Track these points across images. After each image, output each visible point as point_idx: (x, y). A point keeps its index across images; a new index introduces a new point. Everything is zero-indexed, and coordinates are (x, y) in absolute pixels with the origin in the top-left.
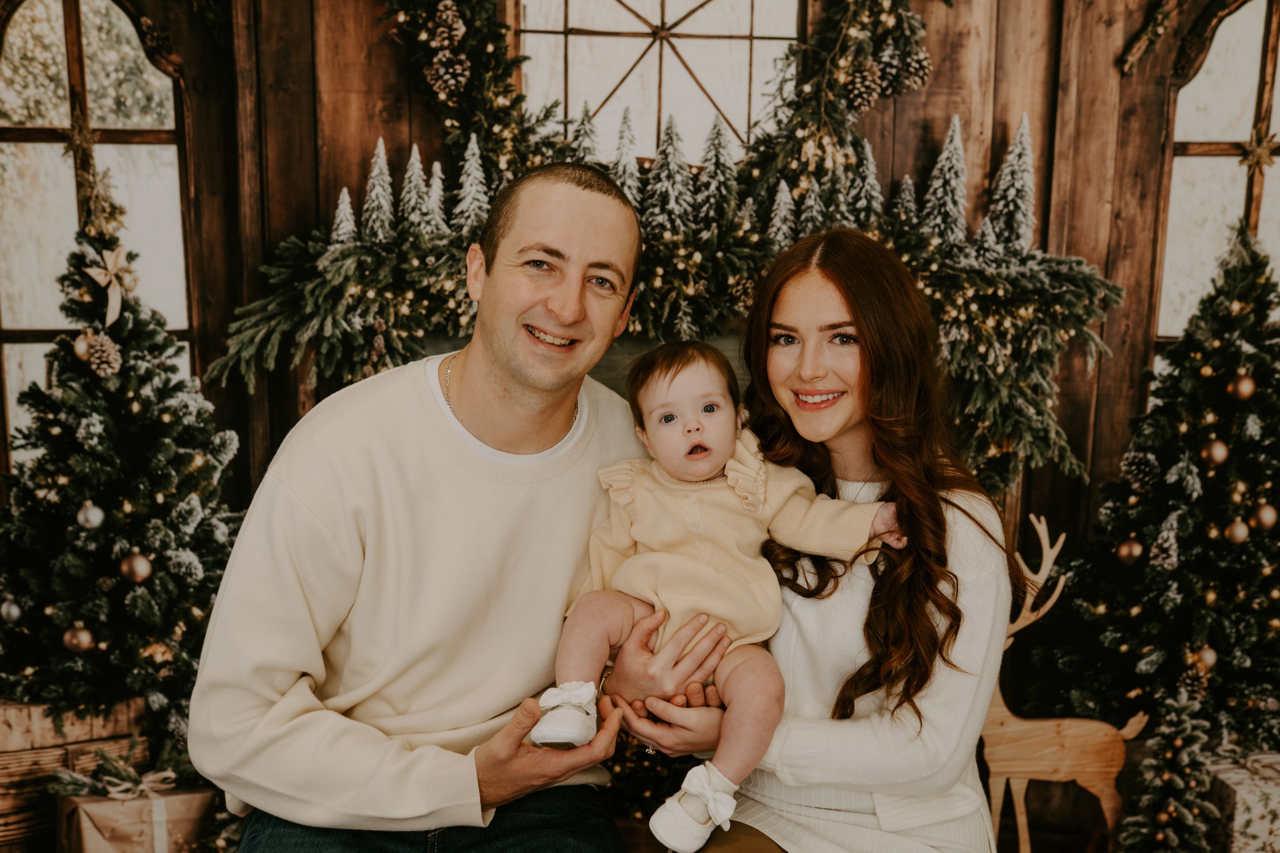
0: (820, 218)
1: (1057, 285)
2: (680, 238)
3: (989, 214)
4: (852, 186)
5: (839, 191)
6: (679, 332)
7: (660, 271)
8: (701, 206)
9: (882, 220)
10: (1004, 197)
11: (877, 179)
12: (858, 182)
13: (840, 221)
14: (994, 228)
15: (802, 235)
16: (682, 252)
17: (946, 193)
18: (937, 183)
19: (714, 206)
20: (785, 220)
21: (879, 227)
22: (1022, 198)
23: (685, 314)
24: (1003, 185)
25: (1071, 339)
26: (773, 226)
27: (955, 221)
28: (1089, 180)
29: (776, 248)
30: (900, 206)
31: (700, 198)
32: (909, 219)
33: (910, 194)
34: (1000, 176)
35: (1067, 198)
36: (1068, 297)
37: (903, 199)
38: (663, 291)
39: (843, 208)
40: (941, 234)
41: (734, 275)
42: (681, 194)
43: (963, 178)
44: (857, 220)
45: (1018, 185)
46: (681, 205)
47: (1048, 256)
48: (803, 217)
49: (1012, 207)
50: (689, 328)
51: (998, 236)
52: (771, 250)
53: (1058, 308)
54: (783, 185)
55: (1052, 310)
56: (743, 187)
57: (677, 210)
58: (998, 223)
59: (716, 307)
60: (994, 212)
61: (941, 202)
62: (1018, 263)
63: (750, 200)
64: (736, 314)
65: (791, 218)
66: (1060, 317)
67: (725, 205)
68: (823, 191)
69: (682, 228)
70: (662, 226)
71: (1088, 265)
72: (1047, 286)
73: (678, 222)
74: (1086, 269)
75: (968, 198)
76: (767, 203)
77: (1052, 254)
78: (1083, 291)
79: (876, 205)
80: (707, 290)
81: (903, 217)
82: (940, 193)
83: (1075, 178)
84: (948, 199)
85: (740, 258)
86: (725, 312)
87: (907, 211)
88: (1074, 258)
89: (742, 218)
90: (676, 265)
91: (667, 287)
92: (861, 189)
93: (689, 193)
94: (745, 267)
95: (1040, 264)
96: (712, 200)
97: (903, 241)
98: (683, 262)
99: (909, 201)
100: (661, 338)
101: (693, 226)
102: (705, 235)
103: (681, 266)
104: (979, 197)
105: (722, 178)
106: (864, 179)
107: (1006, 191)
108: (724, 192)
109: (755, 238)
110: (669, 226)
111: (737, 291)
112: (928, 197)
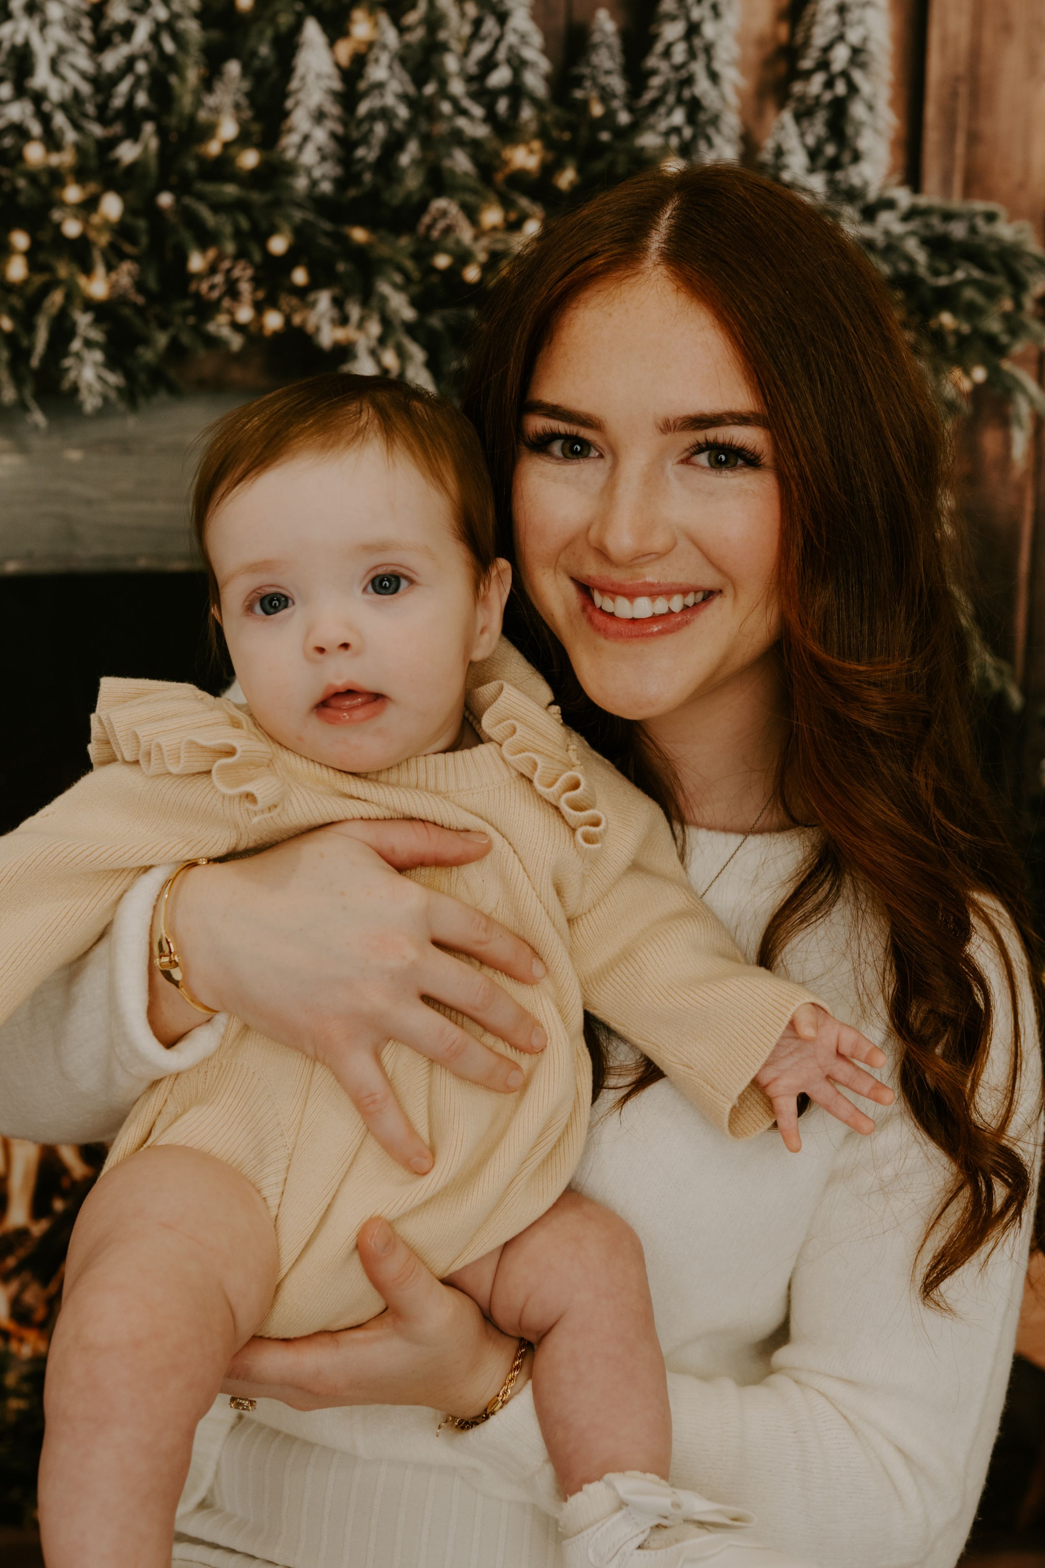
0: (403, 112)
1: (943, 266)
2: (65, 159)
3: (792, 105)
4: (475, 36)
5: (444, 48)
6: (75, 389)
7: (20, 240)
8: (114, 79)
9: (548, 118)
10: (824, 65)
11: (535, 17)
12: (490, 26)
13: (450, 118)
14: (802, 135)
15: (361, 152)
16: (73, 194)
17: (692, 54)
18: (672, 31)
19: (146, 82)
20: (319, 116)
21: (543, 134)
22: (863, 66)
23: (89, 344)
24: (820, 36)
25: (978, 390)
26: (290, 130)
27: (715, 121)
28: (1007, 28)
29: (301, 183)
30: (588, 84)
31: (111, 60)
32: (610, 114)
33: (612, 57)
34: (814, 15)
35: (961, 69)
36: (969, 294)
37: (594, 67)
38: (30, 290)
39: (457, 87)
40: (686, 150)
41: (203, 248)
42: (62, 50)
43: (732, 19)
44: (491, 117)
45: (854, 36)
46: (63, 79)
47: (923, 201)
48: (363, 108)
49: (841, 88)
50: (100, 378)
51: (814, 154)
52: (290, 188)
53: (947, 319)
54: (312, 31)
55: (933, 324)
56: (215, 35)
57: (56, 90)
58: (812, 125)
59: (164, 325)
60: (802, 99)
61: (684, 73)
62: (857, 216)
63: (233, 68)
64: (213, 342)
65: (333, 109)
66: (951, 340)
67: (173, 80)
68: (407, 46)
69: (71, 136)
70: (20, 132)
71: (1010, 220)
72: (922, 270)
73: (60, 120)
74: (1005, 231)
75: (742, 65)
76: (275, 75)
77: (931, 197)
78: (999, 280)
79: (534, 81)
80: (140, 286)
81: (597, 110)
82: (679, 54)
83: (977, 22)
84: (698, 68)
85: (217, 207)
86: (186, 339)
87: (606, 96)
88: (979, 206)
89: (216, 111)
90: (58, 227)
91: (39, 279)
92: (498, 41)
93: (82, 50)
94: (228, 229)
95: (907, 217)
96: (141, 67)
97: (599, 166)
98: (76, 217)
99: (608, 73)
100: (32, 404)
101: (97, 130)
102: (127, 152)
103: (72, 228)
104: (768, 63)
105: (161, 13)
106: (502, 18)
107: (827, 49)
108: (169, 46)
109: (249, 159)
110: (36, 129)
111: (212, 287)
112: (652, 61)
